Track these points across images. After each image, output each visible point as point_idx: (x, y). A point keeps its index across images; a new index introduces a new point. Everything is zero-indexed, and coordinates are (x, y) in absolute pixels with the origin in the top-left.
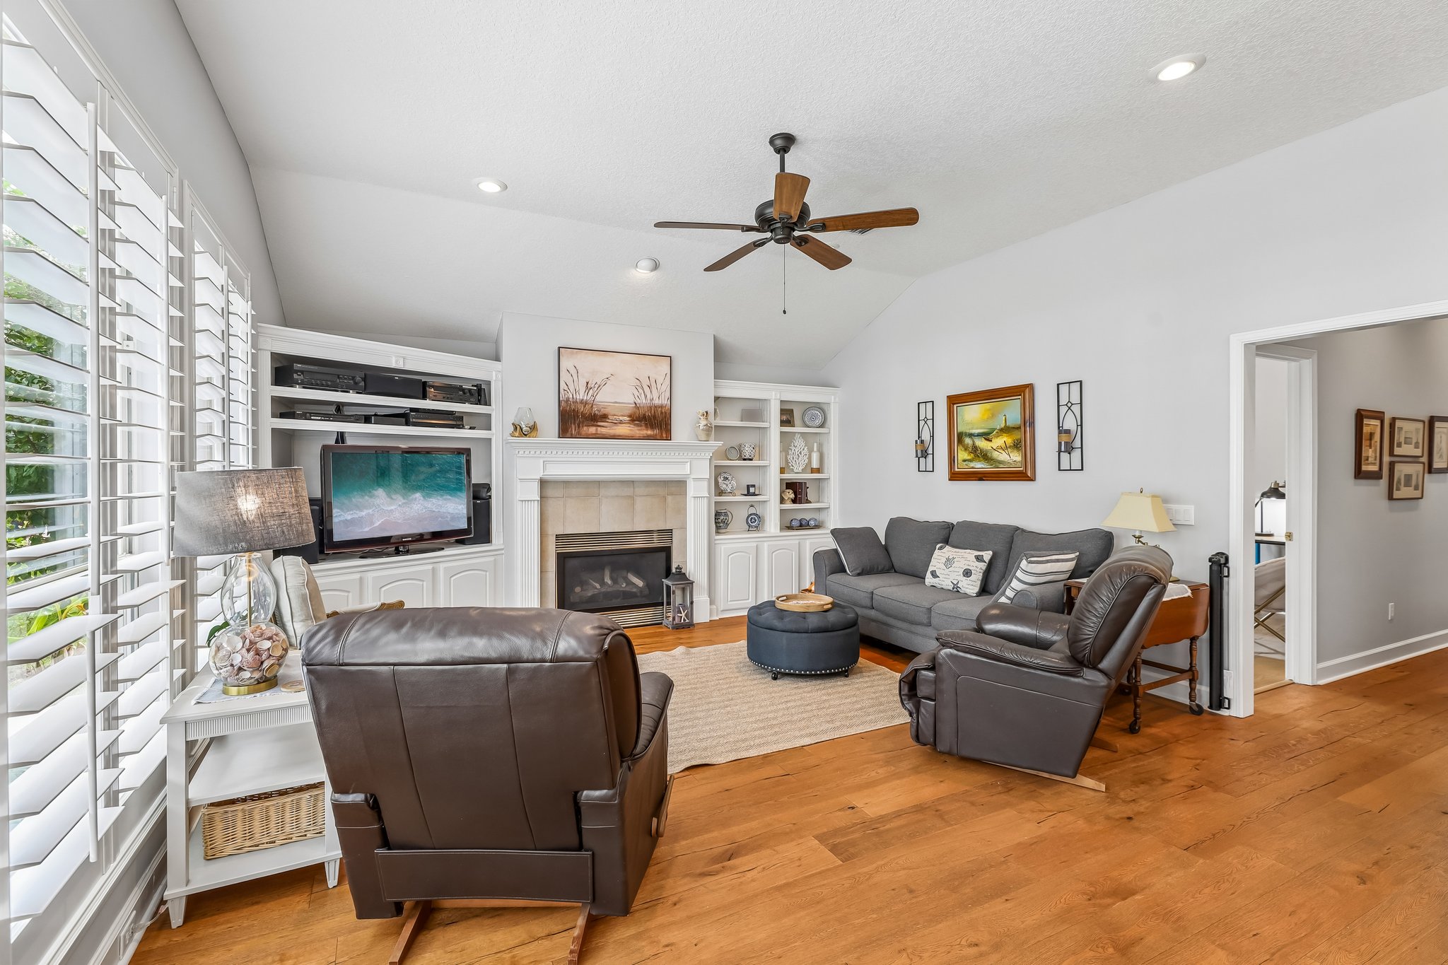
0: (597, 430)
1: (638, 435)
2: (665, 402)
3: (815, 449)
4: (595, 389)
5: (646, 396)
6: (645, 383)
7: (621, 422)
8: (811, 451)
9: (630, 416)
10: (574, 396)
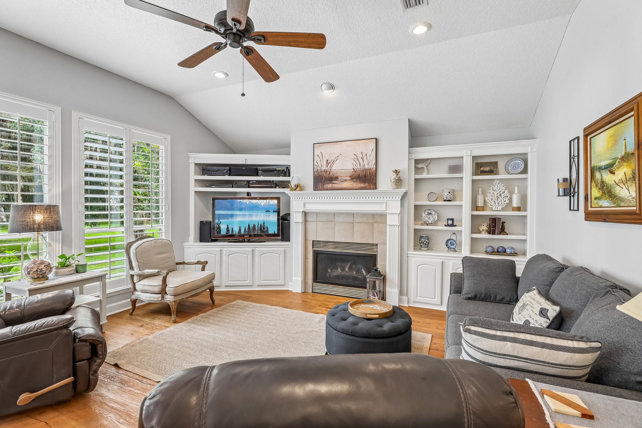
0: (332, 186)
1: (355, 187)
2: (372, 166)
3: (516, 192)
4: (332, 163)
5: (360, 164)
6: (360, 156)
7: (345, 180)
8: (511, 193)
9: (350, 177)
10: (321, 169)
